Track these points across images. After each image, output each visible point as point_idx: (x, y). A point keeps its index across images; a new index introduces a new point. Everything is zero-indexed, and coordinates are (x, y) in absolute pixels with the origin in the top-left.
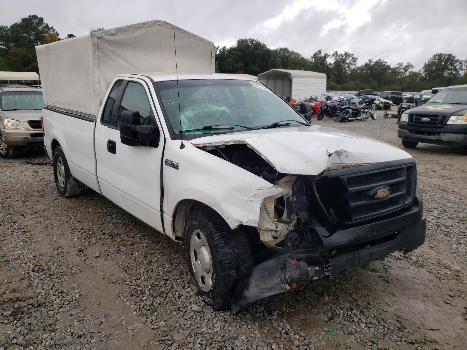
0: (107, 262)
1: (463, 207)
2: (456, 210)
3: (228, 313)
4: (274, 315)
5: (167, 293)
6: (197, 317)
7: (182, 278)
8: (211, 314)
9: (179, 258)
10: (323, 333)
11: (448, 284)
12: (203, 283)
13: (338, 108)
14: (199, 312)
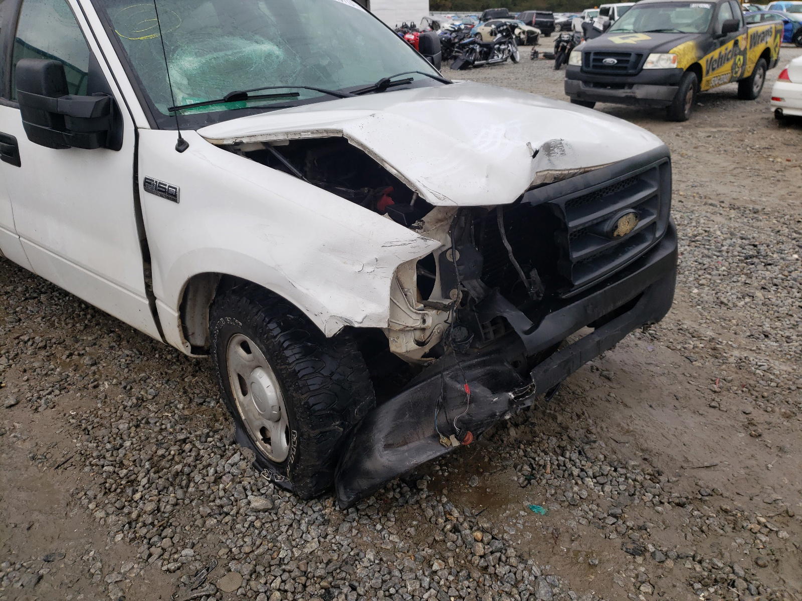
0: (37, 415)
1: (688, 216)
2: (679, 222)
3: (329, 502)
4: (422, 490)
5: (189, 475)
6: (264, 524)
7: (216, 432)
8: (294, 510)
9: (204, 384)
10: (522, 513)
11: (706, 368)
12: (265, 443)
13: (455, 43)
14: (265, 511)
